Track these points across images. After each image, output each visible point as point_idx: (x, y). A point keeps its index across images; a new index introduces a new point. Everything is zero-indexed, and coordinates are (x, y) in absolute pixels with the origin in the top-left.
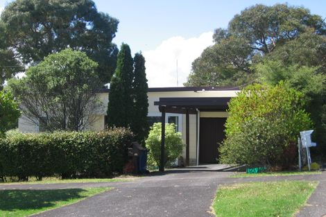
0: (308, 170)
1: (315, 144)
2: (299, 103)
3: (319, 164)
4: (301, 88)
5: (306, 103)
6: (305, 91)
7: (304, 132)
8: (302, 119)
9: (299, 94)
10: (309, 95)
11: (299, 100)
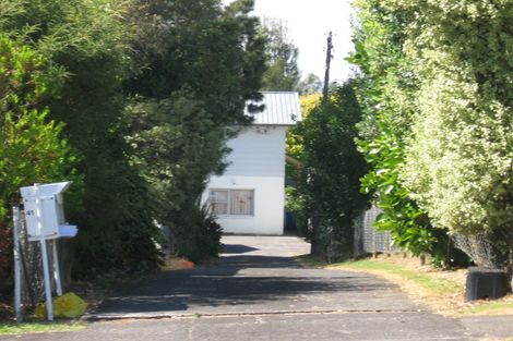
0: (45, 320)
1: (71, 231)
2: (26, 88)
3: (84, 296)
4: (36, 36)
5: (50, 86)
6: (49, 44)
7: (35, 187)
8: (34, 141)
9: (23, 54)
10: (62, 59)
11: (26, 78)
